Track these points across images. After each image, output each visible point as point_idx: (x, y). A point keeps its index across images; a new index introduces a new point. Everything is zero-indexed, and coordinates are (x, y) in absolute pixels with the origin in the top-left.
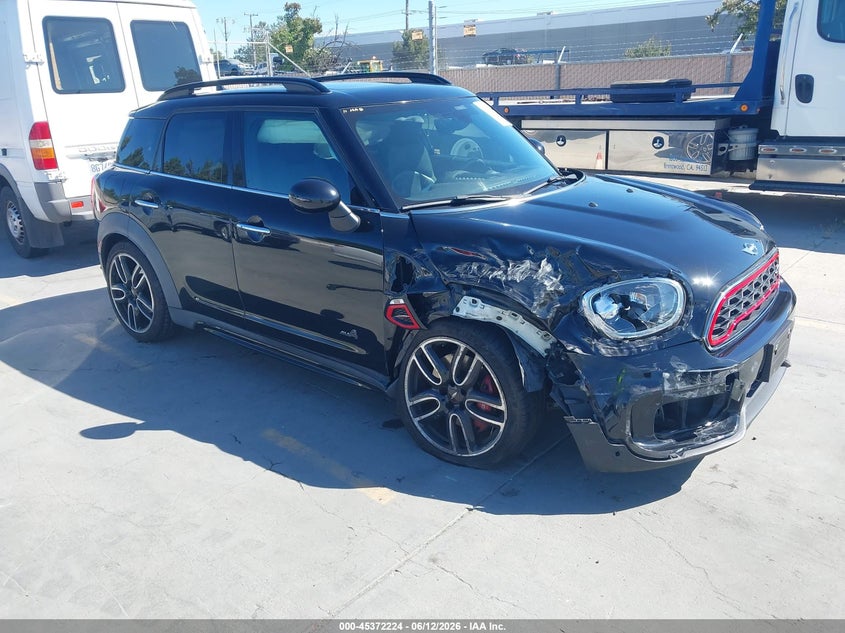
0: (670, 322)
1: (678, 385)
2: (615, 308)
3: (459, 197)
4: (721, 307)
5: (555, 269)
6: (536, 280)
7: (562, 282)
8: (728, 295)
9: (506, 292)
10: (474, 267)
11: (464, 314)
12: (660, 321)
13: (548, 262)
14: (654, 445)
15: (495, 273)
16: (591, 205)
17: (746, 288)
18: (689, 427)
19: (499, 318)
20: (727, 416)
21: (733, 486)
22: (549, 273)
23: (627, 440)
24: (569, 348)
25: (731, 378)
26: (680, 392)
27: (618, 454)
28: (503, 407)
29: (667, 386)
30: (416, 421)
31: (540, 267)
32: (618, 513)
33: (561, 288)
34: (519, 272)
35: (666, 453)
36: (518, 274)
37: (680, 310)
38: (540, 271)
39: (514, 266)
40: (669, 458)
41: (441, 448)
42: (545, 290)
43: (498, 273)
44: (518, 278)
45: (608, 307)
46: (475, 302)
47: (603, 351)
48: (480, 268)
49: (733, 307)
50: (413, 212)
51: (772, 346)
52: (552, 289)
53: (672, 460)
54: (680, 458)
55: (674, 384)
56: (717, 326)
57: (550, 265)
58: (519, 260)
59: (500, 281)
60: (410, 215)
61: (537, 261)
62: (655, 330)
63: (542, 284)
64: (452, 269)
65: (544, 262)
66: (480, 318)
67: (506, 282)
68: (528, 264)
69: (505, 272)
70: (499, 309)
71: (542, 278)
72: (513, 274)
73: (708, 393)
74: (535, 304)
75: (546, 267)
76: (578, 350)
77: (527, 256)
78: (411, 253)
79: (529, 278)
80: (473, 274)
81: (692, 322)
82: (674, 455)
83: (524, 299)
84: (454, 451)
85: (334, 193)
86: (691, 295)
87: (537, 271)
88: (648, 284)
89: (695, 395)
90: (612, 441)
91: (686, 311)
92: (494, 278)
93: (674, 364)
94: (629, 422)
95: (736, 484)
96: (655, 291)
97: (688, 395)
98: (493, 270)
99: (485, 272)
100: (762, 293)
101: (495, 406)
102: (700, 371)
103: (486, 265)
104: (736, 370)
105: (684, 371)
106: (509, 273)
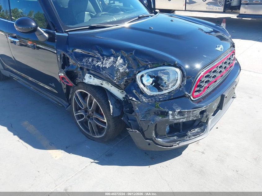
0: (174, 88)
1: (176, 116)
2: (151, 80)
3: (92, 25)
4: (200, 80)
5: (124, 61)
6: (115, 67)
7: (128, 67)
8: (204, 74)
9: (102, 72)
10: (90, 60)
11: (87, 82)
12: (170, 87)
13: (121, 58)
14: (167, 140)
15: (98, 63)
16: (150, 28)
17: (215, 69)
18: (184, 131)
19: (102, 84)
20: (202, 125)
21: (203, 153)
22: (122, 63)
23: (153, 139)
24: (130, 98)
25: (202, 113)
26: (177, 119)
27: (149, 144)
28: (105, 121)
29: (171, 117)
30: (78, 121)
31: (117, 61)
32: (151, 166)
33: (127, 70)
34: (108, 63)
35: (172, 144)
36: (108, 64)
37: (179, 82)
38: (117, 62)
39: (106, 60)
40: (173, 146)
41: (87, 133)
42: (120, 72)
43: (99, 63)
44: (108, 66)
45: (148, 80)
46: (90, 76)
47: (144, 100)
48: (92, 61)
49: (207, 79)
50: (69, 33)
51: (224, 95)
52: (123, 71)
53: (174, 147)
54: (177, 146)
55: (174, 117)
56: (197, 89)
57: (122, 60)
58: (109, 57)
59: (100, 67)
60: (68, 34)
61: (116, 57)
62: (167, 91)
63: (118, 69)
64: (81, 60)
65: (119, 58)
66: (93, 84)
67: (102, 68)
68: (112, 59)
69: (102, 63)
70: (101, 81)
71: (118, 66)
72: (106, 64)
73: (191, 119)
74: (115, 78)
75: (120, 61)
76: (134, 99)
77: (112, 55)
78: (67, 52)
79: (112, 66)
80: (90, 63)
81: (185, 86)
82: (175, 144)
83: (110, 76)
84: (91, 135)
85: (33, 24)
86: (185, 74)
87: (116, 63)
88: (164, 70)
89: (184, 120)
90: (147, 139)
91: (183, 81)
92: (98, 66)
93: (174, 107)
94: (154, 132)
95: (204, 152)
96: (167, 73)
97: (181, 120)
98: (97, 62)
99: (94, 62)
100: (223, 70)
101: (103, 120)
102: (186, 110)
103: (95, 59)
104: (205, 109)
105: (179, 110)
106: (104, 63)
